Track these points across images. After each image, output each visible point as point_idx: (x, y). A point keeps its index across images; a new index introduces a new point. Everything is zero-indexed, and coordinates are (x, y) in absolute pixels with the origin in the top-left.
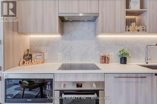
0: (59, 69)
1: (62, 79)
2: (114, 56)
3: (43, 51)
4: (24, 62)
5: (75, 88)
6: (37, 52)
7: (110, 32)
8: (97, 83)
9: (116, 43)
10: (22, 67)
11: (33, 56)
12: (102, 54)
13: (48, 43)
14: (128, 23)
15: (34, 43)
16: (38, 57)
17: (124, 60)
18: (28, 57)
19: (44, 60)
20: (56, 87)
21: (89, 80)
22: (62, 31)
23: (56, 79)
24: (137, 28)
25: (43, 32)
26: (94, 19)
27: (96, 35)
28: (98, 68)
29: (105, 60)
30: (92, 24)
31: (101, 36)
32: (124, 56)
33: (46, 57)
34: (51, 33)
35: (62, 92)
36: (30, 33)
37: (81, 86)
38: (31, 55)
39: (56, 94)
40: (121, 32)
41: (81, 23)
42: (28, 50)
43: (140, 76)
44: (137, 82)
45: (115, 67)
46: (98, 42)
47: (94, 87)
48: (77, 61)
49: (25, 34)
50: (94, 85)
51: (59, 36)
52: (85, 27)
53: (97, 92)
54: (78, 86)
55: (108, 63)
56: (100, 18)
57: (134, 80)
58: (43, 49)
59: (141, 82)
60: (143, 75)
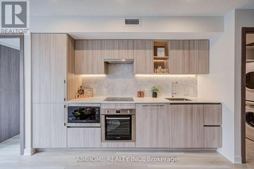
0: (105, 100)
1: (107, 107)
2: (148, 91)
3: (92, 87)
4: (78, 96)
5: (115, 113)
6: (87, 88)
7: (142, 73)
8: (131, 110)
9: (150, 81)
10: (77, 99)
11: (85, 91)
12: (139, 90)
13: (96, 81)
14: (156, 66)
15: (85, 81)
16: (88, 92)
17: (155, 95)
18: (81, 92)
19: (93, 94)
20: (102, 112)
21: (125, 108)
22: (107, 71)
23: (103, 107)
24: (162, 70)
25: (92, 73)
26: (131, 62)
27: (133, 75)
28: (132, 100)
29: (141, 94)
30: (130, 66)
31: (138, 75)
32: (155, 91)
33: (94, 92)
34: (98, 73)
35: (106, 116)
36: (82, 74)
37: (119, 112)
38: (83, 91)
39: (102, 118)
40: (151, 73)
41: (122, 65)
42: (81, 87)
43: (159, 104)
44: (158, 109)
45: (148, 99)
46: (136, 81)
47: (129, 113)
48: (119, 96)
49: (77, 74)
50: (128, 111)
51: (104, 75)
52: (126, 68)
53: (130, 116)
54: (117, 112)
55: (143, 97)
56: (134, 63)
57: (156, 107)
58: (91, 86)
59: (161, 109)
60: (162, 104)
